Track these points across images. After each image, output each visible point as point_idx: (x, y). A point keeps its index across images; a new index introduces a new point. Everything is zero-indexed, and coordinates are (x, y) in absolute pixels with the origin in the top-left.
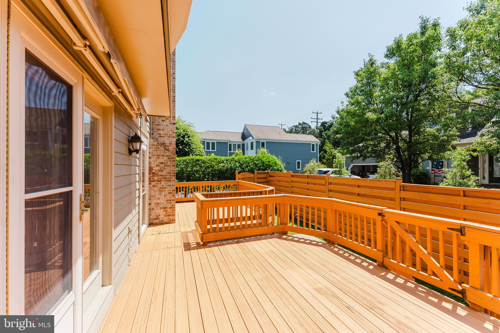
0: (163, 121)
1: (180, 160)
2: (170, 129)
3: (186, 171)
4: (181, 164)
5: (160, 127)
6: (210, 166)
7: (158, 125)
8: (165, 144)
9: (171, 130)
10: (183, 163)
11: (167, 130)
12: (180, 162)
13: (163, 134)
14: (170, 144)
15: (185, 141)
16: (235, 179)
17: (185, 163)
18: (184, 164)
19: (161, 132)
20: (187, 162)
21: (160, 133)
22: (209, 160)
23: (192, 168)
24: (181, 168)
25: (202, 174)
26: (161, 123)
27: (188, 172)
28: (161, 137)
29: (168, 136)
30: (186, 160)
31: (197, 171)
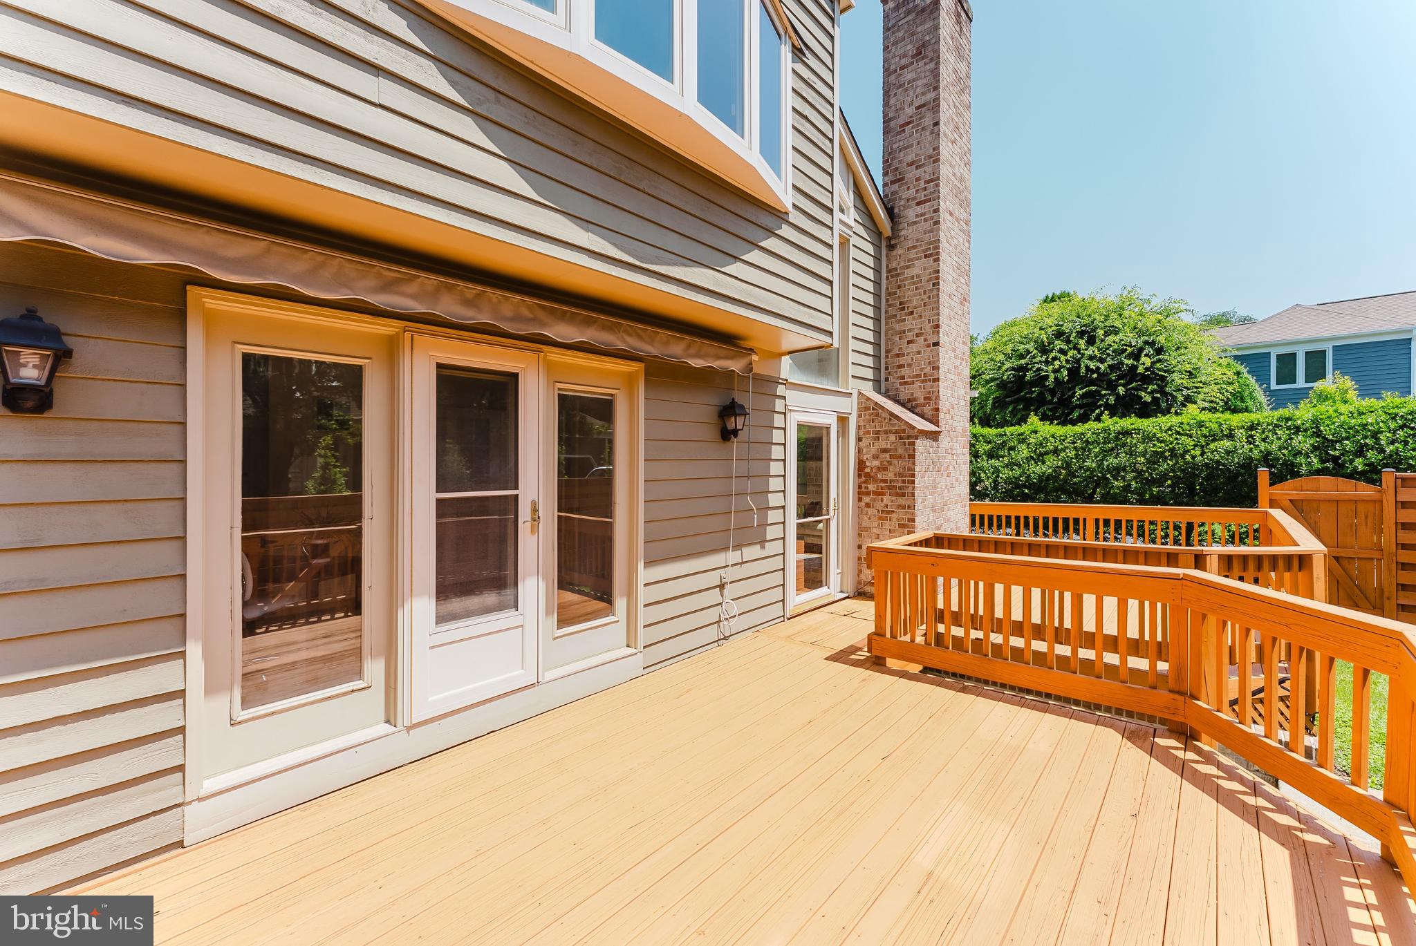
0: (909, 342)
1: (1066, 436)
2: (927, 361)
3: (1081, 468)
4: (1067, 447)
5: (903, 361)
6: (1170, 450)
7: (898, 355)
8: (915, 399)
9: (929, 363)
10: (1074, 443)
11: (919, 364)
12: (1064, 440)
13: (910, 377)
14: (925, 398)
15: (1141, 370)
16: (1254, 502)
17: (1079, 443)
18: (1075, 448)
19: (906, 372)
20: (1087, 441)
21: (903, 374)
22: (1170, 429)
23: (1102, 460)
24: (1064, 460)
25: (1135, 478)
26: (906, 348)
27: (1086, 471)
28: (906, 383)
29: (923, 378)
30: (1082, 434)
31: (1117, 471)
